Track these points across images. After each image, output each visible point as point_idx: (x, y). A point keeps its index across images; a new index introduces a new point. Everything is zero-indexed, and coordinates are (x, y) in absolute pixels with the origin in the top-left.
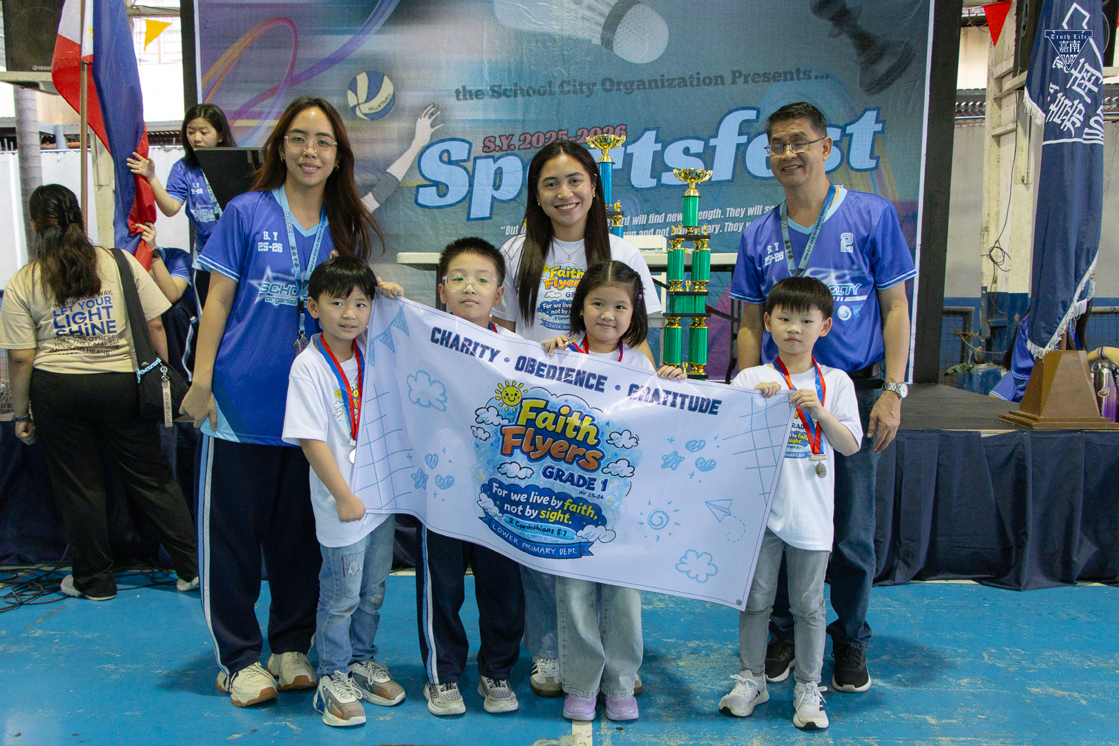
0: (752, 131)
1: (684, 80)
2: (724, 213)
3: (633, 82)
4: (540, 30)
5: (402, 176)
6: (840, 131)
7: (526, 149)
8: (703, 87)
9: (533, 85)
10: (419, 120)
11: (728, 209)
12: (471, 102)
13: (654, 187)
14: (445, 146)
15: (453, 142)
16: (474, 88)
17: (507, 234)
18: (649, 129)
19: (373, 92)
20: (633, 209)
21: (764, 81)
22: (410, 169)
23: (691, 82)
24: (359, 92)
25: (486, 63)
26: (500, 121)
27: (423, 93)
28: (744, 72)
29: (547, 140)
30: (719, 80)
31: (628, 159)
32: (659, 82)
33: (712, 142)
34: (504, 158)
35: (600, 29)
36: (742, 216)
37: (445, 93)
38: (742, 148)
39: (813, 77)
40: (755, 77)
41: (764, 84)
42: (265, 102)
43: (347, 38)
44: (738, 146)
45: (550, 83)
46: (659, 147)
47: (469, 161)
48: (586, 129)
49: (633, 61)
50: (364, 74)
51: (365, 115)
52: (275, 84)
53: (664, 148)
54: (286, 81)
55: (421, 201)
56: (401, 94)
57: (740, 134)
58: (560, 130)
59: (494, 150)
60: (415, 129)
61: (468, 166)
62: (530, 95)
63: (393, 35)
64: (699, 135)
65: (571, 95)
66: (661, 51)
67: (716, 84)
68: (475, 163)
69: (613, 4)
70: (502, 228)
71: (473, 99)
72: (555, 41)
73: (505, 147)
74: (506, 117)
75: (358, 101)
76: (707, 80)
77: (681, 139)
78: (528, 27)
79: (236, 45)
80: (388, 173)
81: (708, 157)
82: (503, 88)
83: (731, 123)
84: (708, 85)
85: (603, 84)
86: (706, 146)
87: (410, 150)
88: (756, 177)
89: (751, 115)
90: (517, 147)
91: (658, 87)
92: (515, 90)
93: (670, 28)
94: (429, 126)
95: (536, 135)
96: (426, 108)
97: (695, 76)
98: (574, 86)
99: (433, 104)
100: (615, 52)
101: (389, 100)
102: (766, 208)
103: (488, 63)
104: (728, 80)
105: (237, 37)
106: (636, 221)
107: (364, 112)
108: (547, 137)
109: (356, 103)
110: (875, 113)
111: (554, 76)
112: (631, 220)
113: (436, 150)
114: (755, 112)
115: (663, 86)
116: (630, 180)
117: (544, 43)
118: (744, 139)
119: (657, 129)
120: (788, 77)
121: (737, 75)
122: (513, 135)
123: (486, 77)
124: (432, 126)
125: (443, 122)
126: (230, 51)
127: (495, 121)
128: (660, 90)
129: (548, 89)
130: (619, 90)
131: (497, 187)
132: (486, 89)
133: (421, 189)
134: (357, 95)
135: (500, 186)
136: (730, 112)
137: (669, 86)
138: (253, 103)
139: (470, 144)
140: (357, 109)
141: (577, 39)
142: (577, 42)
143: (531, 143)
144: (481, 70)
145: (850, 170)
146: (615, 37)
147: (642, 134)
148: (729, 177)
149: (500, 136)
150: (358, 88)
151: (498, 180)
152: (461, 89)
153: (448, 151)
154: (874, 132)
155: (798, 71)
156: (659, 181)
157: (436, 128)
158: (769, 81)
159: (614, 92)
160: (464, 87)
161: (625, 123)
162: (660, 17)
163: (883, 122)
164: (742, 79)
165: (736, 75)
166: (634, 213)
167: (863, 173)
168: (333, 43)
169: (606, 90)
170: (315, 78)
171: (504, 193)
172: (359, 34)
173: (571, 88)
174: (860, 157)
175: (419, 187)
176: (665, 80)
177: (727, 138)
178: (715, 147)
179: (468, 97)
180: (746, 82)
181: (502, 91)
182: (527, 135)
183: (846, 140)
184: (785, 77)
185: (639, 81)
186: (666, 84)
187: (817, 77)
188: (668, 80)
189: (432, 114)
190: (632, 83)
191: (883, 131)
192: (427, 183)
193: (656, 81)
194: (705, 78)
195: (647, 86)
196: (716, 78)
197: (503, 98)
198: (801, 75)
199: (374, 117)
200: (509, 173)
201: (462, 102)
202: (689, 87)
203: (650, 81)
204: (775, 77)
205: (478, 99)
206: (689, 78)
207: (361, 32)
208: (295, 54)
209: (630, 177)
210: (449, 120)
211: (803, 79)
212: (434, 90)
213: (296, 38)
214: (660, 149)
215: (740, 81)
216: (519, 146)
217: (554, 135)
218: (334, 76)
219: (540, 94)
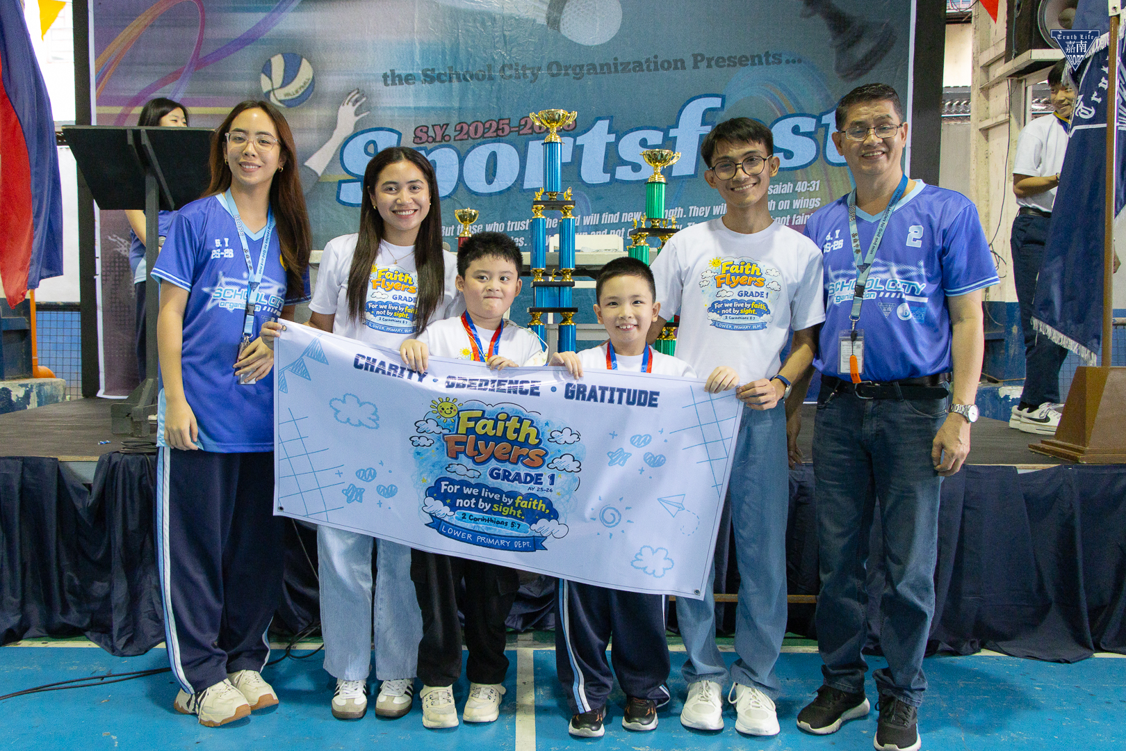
1: (640, 64)
2: (686, 212)
3: (583, 66)
4: (478, 8)
5: (322, 170)
6: (814, 121)
7: (462, 140)
8: (661, 71)
9: (470, 69)
10: (342, 107)
11: (691, 208)
12: (400, 87)
13: (607, 183)
14: (371, 136)
15: (380, 132)
16: (404, 72)
18: (600, 119)
19: (290, 75)
20: (584, 210)
21: (729, 65)
22: (331, 161)
23: (648, 66)
24: (273, 76)
25: (417, 44)
26: (433, 108)
27: (347, 77)
28: (707, 56)
30: (678, 64)
31: (578, 151)
32: (612, 67)
33: (672, 133)
34: (438, 151)
35: (545, 8)
36: (706, 216)
37: (372, 77)
39: (784, 62)
40: (720, 62)
41: (730, 69)
42: (167, 87)
43: (261, 16)
45: (490, 67)
46: (612, 138)
50: (280, 57)
51: (280, 101)
52: (178, 68)
53: (618, 139)
54: (191, 63)
55: (343, 198)
56: (322, 78)
57: (703, 124)
58: (499, 120)
59: (427, 141)
60: (337, 117)
62: (467, 80)
63: (312, 13)
64: (658, 125)
65: (513, 80)
66: (614, 33)
67: (676, 68)
71: (403, 84)
72: (495, 21)
73: (438, 139)
74: (440, 105)
75: (272, 86)
76: (666, 64)
77: (638, 129)
78: (464, 5)
79: (135, 23)
80: (306, 167)
82: (437, 72)
83: (693, 113)
84: (666, 70)
85: (549, 67)
86: (666, 137)
87: (331, 140)
89: (716, 102)
90: (452, 138)
91: (610, 72)
92: (450, 74)
93: (623, 7)
94: (353, 114)
95: (474, 125)
96: (350, 94)
97: (652, 59)
98: (517, 70)
99: (358, 89)
100: (562, 32)
101: (307, 85)
103: (420, 44)
104: (689, 62)
105: (133, 16)
106: (587, 221)
107: (279, 98)
108: (486, 126)
109: (270, 88)
111: (493, 59)
112: (582, 219)
113: (361, 141)
114: (720, 99)
115: (616, 71)
116: (580, 175)
117: (483, 23)
119: (611, 118)
120: (756, 62)
121: (699, 58)
122: (447, 125)
123: (417, 59)
124: (356, 114)
125: (369, 110)
126: (127, 31)
127: (428, 110)
128: (613, 75)
129: (487, 73)
130: (566, 74)
132: (418, 74)
133: (344, 185)
134: (270, 78)
136: (693, 99)
137: (622, 71)
138: (154, 88)
139: (400, 134)
140: (272, 95)
141: (520, 19)
142: (519, 22)
143: (468, 133)
144: (412, 53)
145: (827, 165)
146: (563, 17)
147: (594, 124)
148: (691, 171)
149: (433, 126)
150: (273, 71)
152: (389, 73)
153: (374, 142)
155: (767, 54)
156: (613, 176)
157: (361, 116)
158: (734, 66)
159: (561, 77)
160: (393, 71)
164: (705, 63)
165: (698, 58)
166: (585, 213)
168: (246, 22)
169: (553, 75)
170: (224, 59)
172: (274, 11)
173: (513, 72)
175: (340, 182)
176: (619, 64)
177: (689, 129)
178: (675, 138)
179: (397, 82)
180: (709, 66)
181: (435, 76)
182: (464, 125)
183: (822, 130)
184: (753, 61)
185: (591, 64)
186: (620, 68)
187: (788, 62)
188: (621, 64)
189: (356, 101)
190: (581, 67)
192: (351, 178)
193: (608, 64)
194: (663, 62)
195: (598, 71)
196: (676, 61)
197: (437, 83)
198: (771, 59)
199: (291, 103)
200: (443, 167)
201: (391, 87)
202: (646, 71)
203: (602, 66)
204: (742, 61)
205: (409, 84)
206: (646, 62)
207: (277, 8)
208: (202, 33)
209: (580, 172)
210: (376, 108)
211: (773, 63)
212: (358, 75)
213: (203, 16)
214: (613, 140)
215: (703, 64)
216: (455, 137)
217: (494, 124)
218: (245, 59)
219: (478, 79)
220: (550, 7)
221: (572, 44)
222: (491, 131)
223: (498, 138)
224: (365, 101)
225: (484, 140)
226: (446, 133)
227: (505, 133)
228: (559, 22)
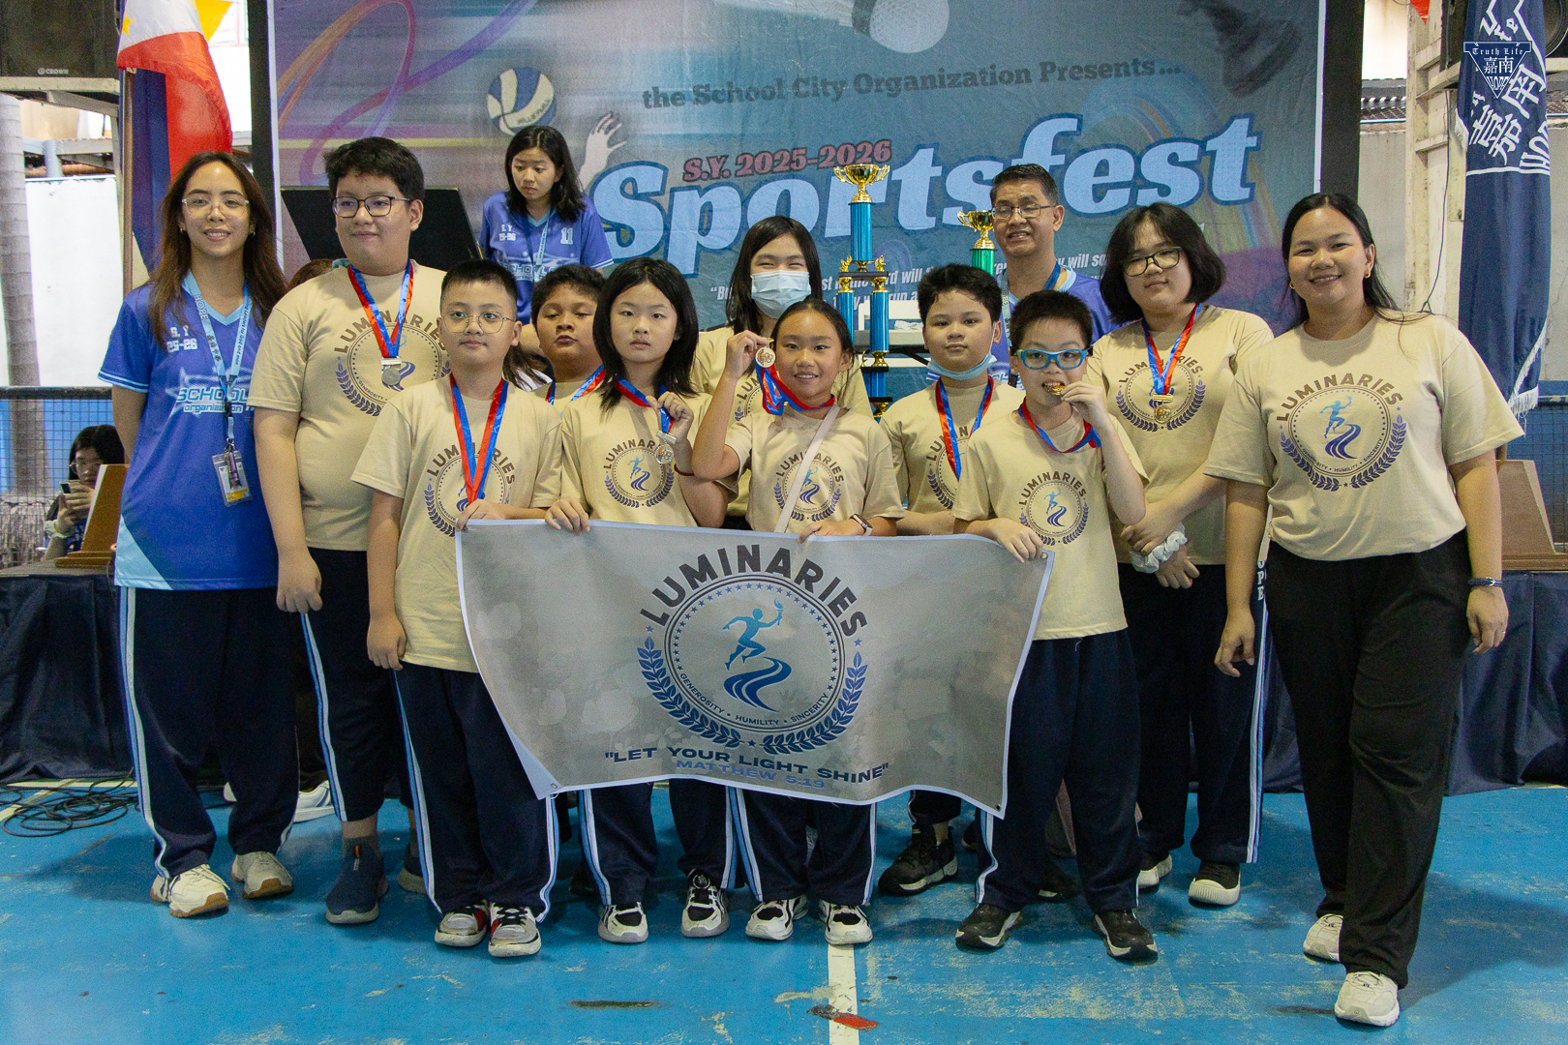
0: (1072, 148)
1: (973, 76)
3: (900, 79)
4: (765, 7)
6: (1197, 147)
7: (745, 175)
8: (1000, 85)
9: (755, 85)
10: (591, 136)
12: (664, 110)
13: (932, 229)
14: (628, 172)
15: (641, 167)
16: (670, 90)
17: (719, 298)
18: (920, 147)
19: (524, 95)
20: (903, 263)
21: (1087, 77)
23: (983, 79)
24: (503, 97)
25: (687, 54)
26: (707, 136)
27: (597, 98)
28: (1058, 65)
29: (776, 164)
30: (1022, 76)
31: (894, 188)
32: (937, 79)
34: (714, 190)
35: (851, 5)
37: (629, 97)
39: (1157, 68)
41: (1088, 80)
42: (368, 113)
43: (486, 21)
45: (780, 82)
46: (938, 171)
47: (663, 194)
48: (834, 147)
49: (898, 50)
50: (511, 72)
52: (382, 88)
53: (946, 172)
54: (398, 84)
56: (565, 99)
57: (1055, 152)
58: (793, 149)
59: (700, 178)
60: (585, 147)
61: (662, 201)
62: (751, 100)
63: (552, 17)
64: (997, 153)
65: (810, 99)
66: (939, 36)
67: (1019, 81)
68: (672, 197)
70: (712, 290)
71: (669, 105)
72: (786, 23)
73: (715, 174)
74: (717, 131)
75: (502, 107)
76: (1006, 77)
77: (971, 160)
78: (747, 4)
79: (327, 32)
82: (712, 89)
83: (1042, 138)
84: (1008, 82)
85: (856, 82)
88: (1079, 214)
89: (1070, 125)
90: (733, 173)
91: (934, 86)
92: (729, 92)
93: (951, 3)
94: (605, 145)
95: (761, 156)
96: (601, 118)
97: (988, 70)
98: (815, 85)
99: (611, 112)
100: (872, 36)
101: (547, 108)
102: (1094, 258)
103: (691, 53)
104: (1036, 73)
105: (325, 24)
106: (907, 277)
107: (511, 126)
108: (776, 158)
109: (499, 113)
110: (1246, 122)
111: (785, 72)
112: (900, 276)
113: (616, 178)
114: (1076, 121)
115: (942, 85)
116: (898, 221)
117: (771, 25)
118: (1060, 159)
119: (936, 146)
120: (1122, 72)
121: (1049, 68)
122: (727, 157)
123: (688, 74)
124: (610, 144)
125: (626, 138)
126: (318, 41)
127: (701, 137)
128: (938, 90)
130: (878, 90)
131: (704, 230)
132: (688, 92)
134: (500, 100)
135: (708, 229)
136: (1041, 121)
137: (950, 85)
138: (352, 114)
139: (665, 169)
140: (502, 121)
141: (818, 19)
142: (817, 24)
143: (753, 167)
144: (680, 65)
145: (1213, 203)
146: (873, 16)
147: (914, 154)
149: (708, 159)
150: (503, 91)
151: (706, 221)
152: (651, 91)
153: (633, 180)
154: (1247, 148)
155: (1136, 62)
156: (939, 219)
157: (615, 147)
158: (1094, 77)
159: (872, 94)
160: (656, 89)
161: (889, 137)
163: (1259, 134)
164: (1056, 74)
165: (1047, 69)
166: (904, 267)
167: (1232, 207)
168: (468, 28)
169: (860, 91)
170: (442, 76)
171: (716, 239)
172: (503, 14)
173: (810, 89)
174: (1227, 184)
176: (946, 78)
179: (661, 103)
180: (1061, 78)
181: (710, 94)
182: (748, 156)
183: (1206, 159)
184: (1118, 70)
185: (909, 77)
186: (947, 82)
187: (1162, 71)
188: (949, 76)
189: (610, 128)
190: (898, 81)
191: (1257, 148)
193: (932, 77)
194: (1002, 74)
195: (919, 85)
196: (1019, 72)
197: (713, 104)
198: (1140, 69)
200: (721, 210)
201: (654, 110)
202: (980, 86)
203: (923, 78)
204: (1103, 71)
205: (675, 104)
206: (980, 74)
207: (507, 11)
208: (412, 41)
209: (897, 214)
210: (634, 136)
211: (1143, 73)
212: (611, 93)
213: (413, 21)
214: (939, 174)
215: (1054, 76)
216: (736, 172)
217: (786, 154)
218: (468, 75)
219: (765, 97)
220: (856, 3)
221: (885, 51)
222: (782, 163)
223: (792, 174)
224: (621, 128)
225: (774, 175)
226: (725, 167)
227: (800, 167)
228: (868, 23)
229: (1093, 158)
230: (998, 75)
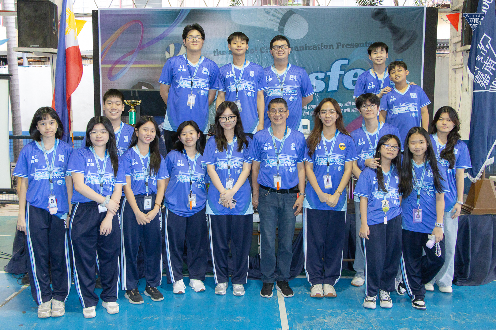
0: (346, 69)
1: (315, 47)
8: (324, 50)
12: (220, 56)
16: (222, 50)
19: (177, 51)
21: (351, 47)
23: (319, 47)
28: (342, 43)
30: (331, 47)
32: (305, 47)
33: (328, 74)
35: (278, 25)
36: (342, 106)
37: (209, 52)
38: (342, 76)
40: (347, 46)
42: (129, 57)
43: (165, 29)
44: (340, 75)
45: (256, 48)
49: (293, 38)
50: (173, 44)
52: (133, 49)
54: (138, 48)
57: (341, 70)
64: (323, 71)
65: (265, 53)
66: (305, 34)
67: (330, 48)
69: (284, 14)
72: (258, 30)
76: (326, 47)
77: (315, 72)
78: (246, 24)
79: (116, 32)
81: (326, 80)
83: (337, 66)
84: (326, 49)
86: (326, 76)
88: (348, 89)
89: (346, 62)
91: (303, 50)
93: (309, 24)
97: (320, 45)
98: (266, 49)
104: (335, 46)
105: (117, 29)
111: (257, 45)
118: (342, 72)
120: (362, 46)
121: (339, 44)
126: (113, 35)
128: (305, 51)
129: (255, 51)
134: (169, 53)
136: (337, 60)
137: (308, 49)
138: (124, 57)
141: (268, 29)
146: (285, 28)
148: (336, 89)
150: (170, 50)
152: (216, 50)
155: (366, 43)
158: (353, 47)
160: (217, 50)
162: (304, 19)
165: (338, 44)
168: (160, 31)
170: (152, 46)
172: (170, 27)
173: (265, 51)
177: (335, 72)
178: (330, 76)
179: (219, 54)
180: (343, 47)
184: (360, 45)
185: (296, 47)
186: (307, 48)
188: (308, 47)
193: (303, 47)
194: (325, 46)
195: (299, 49)
196: (330, 46)
201: (217, 56)
202: (318, 50)
203: (300, 47)
204: (356, 45)
205: (223, 54)
207: (172, 26)
208: (142, 35)
213: (143, 29)
215: (341, 47)
218: (160, 45)
219: (251, 53)
220: (279, 24)
228: (283, 30)
229: (352, 72)
230: (323, 46)
